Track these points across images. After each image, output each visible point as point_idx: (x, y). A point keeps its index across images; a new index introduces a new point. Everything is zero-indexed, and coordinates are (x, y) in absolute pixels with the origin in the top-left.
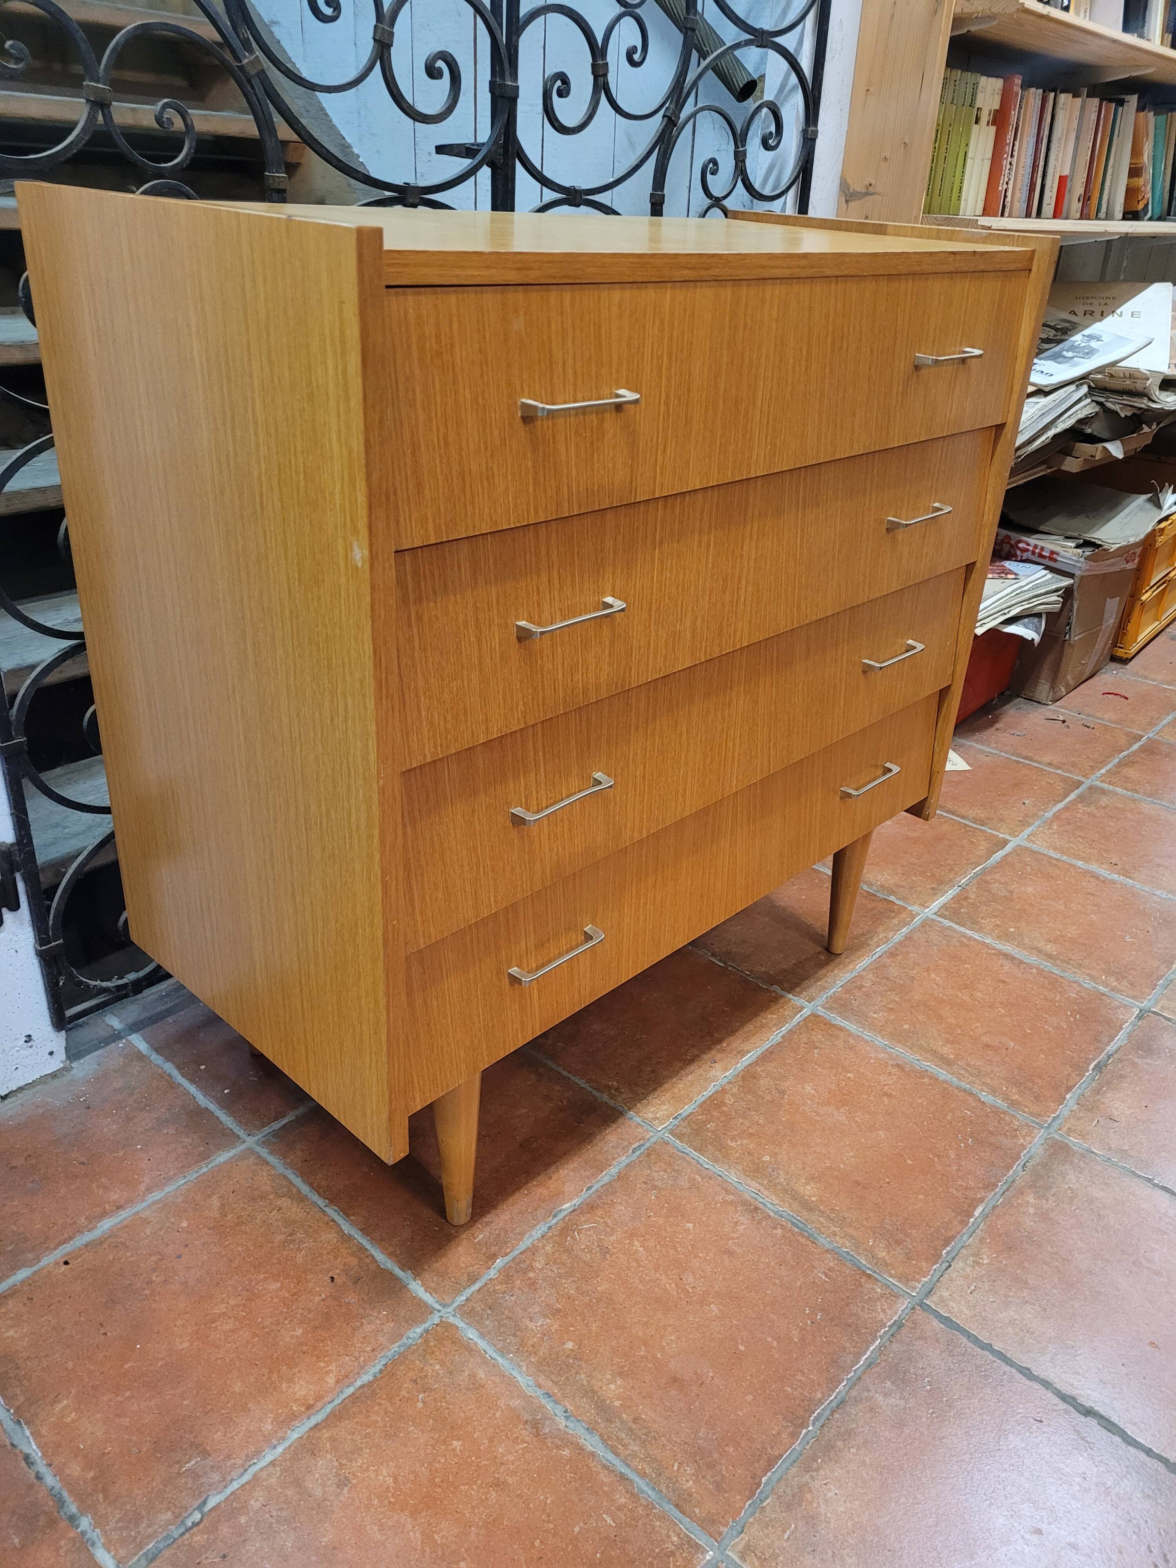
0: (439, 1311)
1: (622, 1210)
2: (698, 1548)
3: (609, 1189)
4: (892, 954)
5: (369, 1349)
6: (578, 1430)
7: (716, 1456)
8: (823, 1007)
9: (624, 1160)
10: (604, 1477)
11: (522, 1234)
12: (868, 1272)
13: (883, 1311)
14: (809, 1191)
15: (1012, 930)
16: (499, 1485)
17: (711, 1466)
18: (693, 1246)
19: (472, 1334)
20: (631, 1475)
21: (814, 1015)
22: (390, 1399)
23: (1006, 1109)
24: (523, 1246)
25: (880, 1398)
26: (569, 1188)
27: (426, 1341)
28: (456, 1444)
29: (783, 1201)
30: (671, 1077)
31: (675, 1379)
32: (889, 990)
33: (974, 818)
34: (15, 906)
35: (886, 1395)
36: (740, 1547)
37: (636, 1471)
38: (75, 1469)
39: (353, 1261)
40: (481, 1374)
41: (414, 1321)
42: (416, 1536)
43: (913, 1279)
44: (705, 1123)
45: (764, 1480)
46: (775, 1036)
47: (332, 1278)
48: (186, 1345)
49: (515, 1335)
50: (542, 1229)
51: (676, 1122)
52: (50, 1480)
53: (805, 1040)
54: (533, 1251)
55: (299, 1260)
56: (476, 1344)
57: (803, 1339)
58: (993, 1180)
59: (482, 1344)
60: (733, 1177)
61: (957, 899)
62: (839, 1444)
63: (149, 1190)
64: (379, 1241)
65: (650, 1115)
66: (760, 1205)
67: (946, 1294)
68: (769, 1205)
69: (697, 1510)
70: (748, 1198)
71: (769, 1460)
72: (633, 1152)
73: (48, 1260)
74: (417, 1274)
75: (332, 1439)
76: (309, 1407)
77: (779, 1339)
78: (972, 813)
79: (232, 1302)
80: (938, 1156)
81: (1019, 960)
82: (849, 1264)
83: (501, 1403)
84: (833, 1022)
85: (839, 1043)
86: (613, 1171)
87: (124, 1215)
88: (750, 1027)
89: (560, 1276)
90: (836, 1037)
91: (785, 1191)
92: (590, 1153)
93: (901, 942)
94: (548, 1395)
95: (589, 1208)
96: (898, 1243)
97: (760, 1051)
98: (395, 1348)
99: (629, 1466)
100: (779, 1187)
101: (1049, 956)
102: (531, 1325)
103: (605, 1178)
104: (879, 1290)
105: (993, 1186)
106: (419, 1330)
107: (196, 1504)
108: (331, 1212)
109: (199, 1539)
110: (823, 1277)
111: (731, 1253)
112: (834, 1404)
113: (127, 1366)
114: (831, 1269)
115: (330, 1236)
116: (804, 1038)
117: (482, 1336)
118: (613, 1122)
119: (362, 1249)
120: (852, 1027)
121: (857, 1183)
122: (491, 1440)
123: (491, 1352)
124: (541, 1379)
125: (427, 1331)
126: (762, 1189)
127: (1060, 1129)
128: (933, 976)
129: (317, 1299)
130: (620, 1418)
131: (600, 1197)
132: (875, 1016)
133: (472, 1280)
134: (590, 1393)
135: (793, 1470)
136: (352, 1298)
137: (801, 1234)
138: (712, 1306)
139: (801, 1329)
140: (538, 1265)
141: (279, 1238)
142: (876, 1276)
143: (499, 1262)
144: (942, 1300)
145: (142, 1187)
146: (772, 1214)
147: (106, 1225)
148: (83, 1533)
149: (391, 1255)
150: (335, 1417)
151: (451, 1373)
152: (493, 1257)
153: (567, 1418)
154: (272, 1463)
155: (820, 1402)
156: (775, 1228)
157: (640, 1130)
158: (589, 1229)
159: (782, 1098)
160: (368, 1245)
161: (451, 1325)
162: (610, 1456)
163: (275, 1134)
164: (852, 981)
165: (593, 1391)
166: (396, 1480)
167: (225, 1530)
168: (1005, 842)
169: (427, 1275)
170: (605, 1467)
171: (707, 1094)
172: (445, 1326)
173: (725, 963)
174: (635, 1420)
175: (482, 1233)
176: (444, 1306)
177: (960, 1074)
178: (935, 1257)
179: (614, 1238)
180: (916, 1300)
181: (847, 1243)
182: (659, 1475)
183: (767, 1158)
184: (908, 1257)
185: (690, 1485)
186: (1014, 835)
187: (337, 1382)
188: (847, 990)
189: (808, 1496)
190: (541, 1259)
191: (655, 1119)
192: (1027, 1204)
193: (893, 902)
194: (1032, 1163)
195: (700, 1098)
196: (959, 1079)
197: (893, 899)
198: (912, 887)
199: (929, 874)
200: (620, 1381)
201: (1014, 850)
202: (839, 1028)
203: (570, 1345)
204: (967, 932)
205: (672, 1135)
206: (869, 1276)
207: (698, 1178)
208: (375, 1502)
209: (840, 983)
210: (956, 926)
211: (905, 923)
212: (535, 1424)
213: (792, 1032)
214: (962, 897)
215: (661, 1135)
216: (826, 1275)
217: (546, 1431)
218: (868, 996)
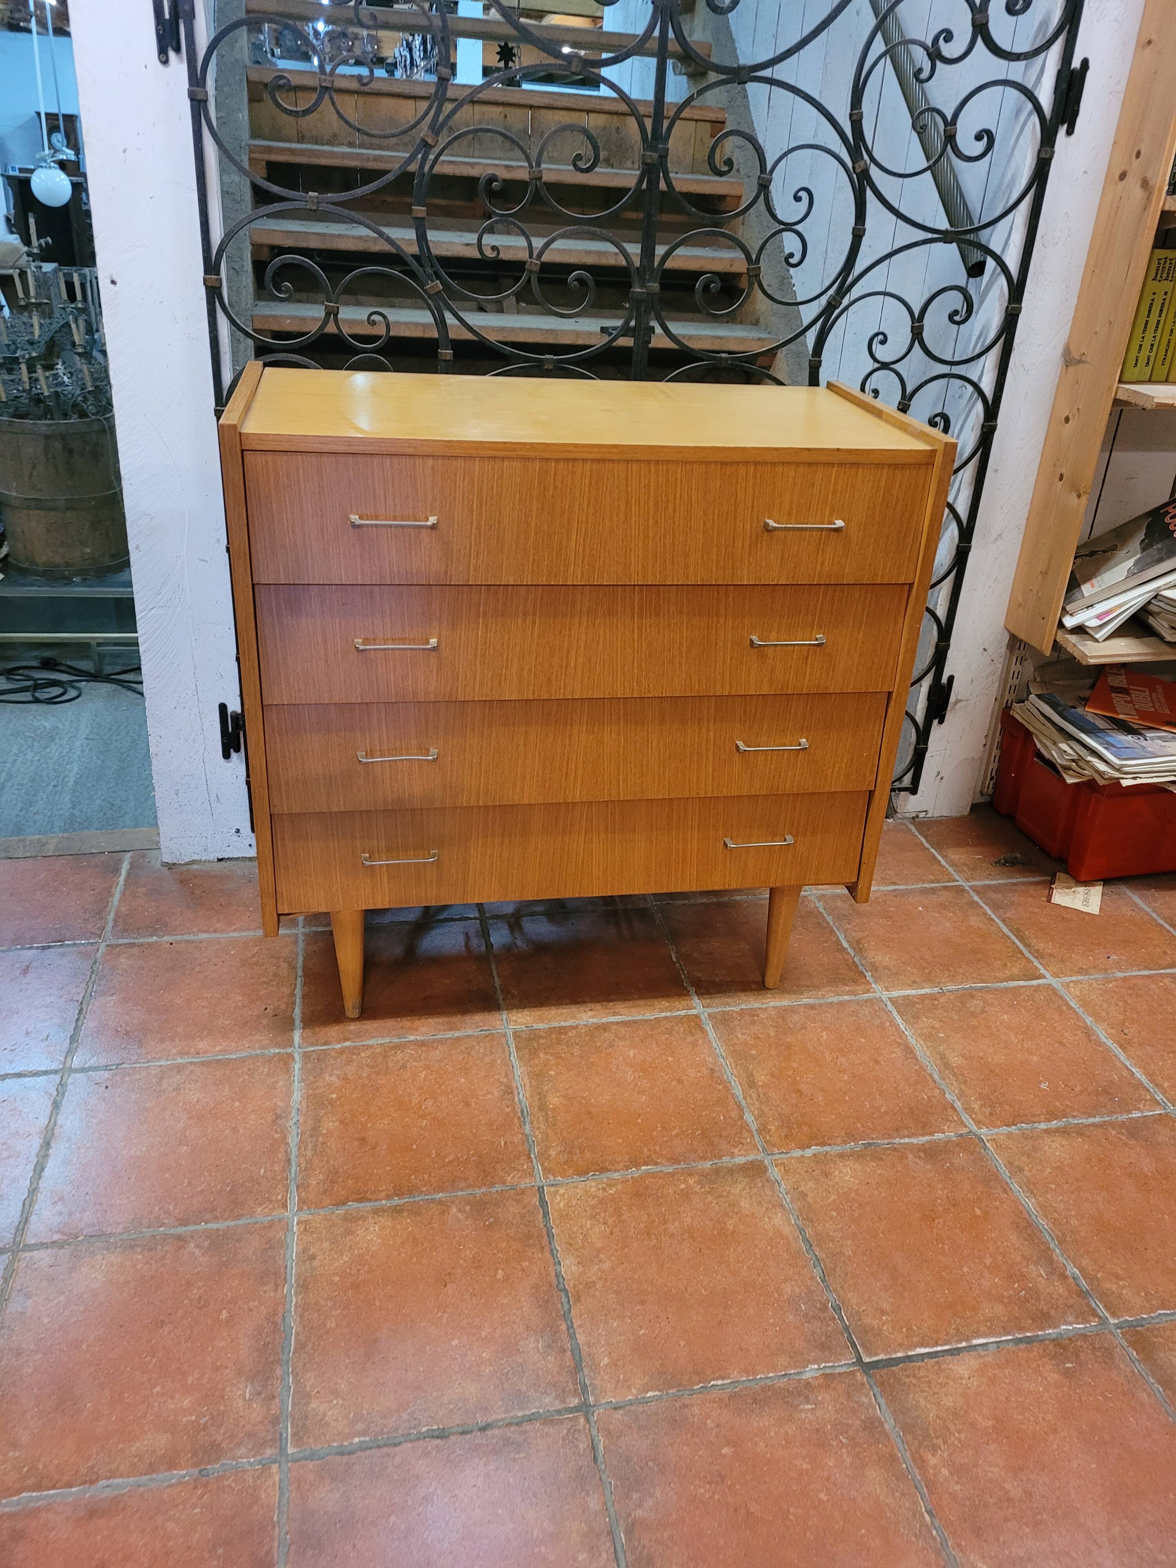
0: (295, 1048)
1: (437, 1054)
2: (285, 1206)
3: (443, 1042)
4: (812, 1007)
5: (247, 1046)
6: (294, 1130)
7: (340, 1180)
8: (709, 1015)
9: (470, 1032)
10: (281, 1155)
11: (373, 1037)
12: (532, 1156)
13: (514, 1177)
14: (554, 1100)
15: (942, 1035)
16: (235, 1130)
17: (333, 1182)
18: (452, 1090)
19: (297, 1066)
20: (294, 1162)
21: (697, 1016)
22: (231, 1070)
23: (754, 1129)
24: (366, 1043)
25: (454, 1210)
26: (424, 1029)
27: (275, 1056)
28: (237, 1103)
29: (532, 1097)
30: (553, 1005)
31: (363, 1139)
32: (774, 1027)
33: (1037, 951)
34: (237, 750)
35: (460, 1211)
36: (303, 1219)
37: (298, 1161)
38: (92, 1024)
39: (283, 1007)
40: (281, 1084)
41: (279, 1046)
42: (180, 1126)
43: (553, 1175)
44: (540, 1037)
45: (349, 1204)
46: (650, 1015)
47: (266, 1009)
48: (180, 1002)
49: (315, 1077)
50: (386, 1040)
51: (525, 1029)
52: (80, 1023)
53: (668, 1026)
54: (369, 1047)
55: (261, 993)
56: (294, 1070)
57: (450, 1162)
58: (682, 1158)
59: (296, 1072)
60: (519, 1071)
61: (923, 997)
62: (405, 1214)
63: (234, 931)
64: (304, 1004)
65: (514, 1018)
66: (516, 1093)
67: (562, 1191)
68: (521, 1095)
69: (304, 1193)
70: (514, 1085)
71: (363, 1198)
72: (480, 1031)
73: (167, 938)
74: (304, 1028)
75: (192, 1071)
76: (198, 1054)
77: (438, 1155)
78: (1041, 946)
79: (216, 995)
80: (663, 1128)
81: (914, 1055)
82: (526, 1146)
83: (274, 1100)
84: (703, 1026)
85: (690, 1039)
86: (457, 1034)
87: (214, 935)
88: (642, 1002)
89: (367, 1065)
90: (692, 1034)
91: (540, 1094)
92: (457, 1019)
93: (831, 1003)
94: (299, 1110)
95: (423, 1044)
96: (570, 1153)
97: (629, 1018)
98: (258, 1052)
99: (297, 1158)
100: (539, 1090)
101: (947, 1065)
102: (327, 1078)
103: (449, 1035)
104: (525, 1167)
105: (677, 1161)
106: (277, 1051)
108: (299, 979)
109: (106, 1076)
110: (503, 1143)
111: (467, 1104)
113: (149, 997)
114: (512, 1142)
115: (286, 990)
116: (669, 1025)
117: (301, 1069)
118: (489, 1011)
119: (294, 1003)
120: (712, 1034)
121: (590, 1113)
122: (252, 1111)
123: (296, 1079)
124: (304, 1102)
125: (279, 1053)
126: (528, 1085)
127: (774, 1160)
128: (824, 1033)
129: (250, 1013)
130: (318, 1138)
131: (433, 1042)
132: (740, 1036)
133: (324, 1044)
134: (318, 1121)
135: (368, 1209)
136: (265, 1022)
137: (519, 1118)
138: (425, 1121)
139: (457, 1157)
140: (363, 1055)
141: (265, 979)
142: (534, 1160)
143: (347, 1044)
144: (556, 1193)
145: (233, 927)
146: (516, 1100)
147: (204, 936)
149: (303, 1013)
150: (203, 1064)
151: (268, 1075)
152: (346, 1039)
153: (295, 1123)
154: (160, 1066)
156: (508, 1107)
157: (498, 1022)
158: (409, 1053)
159: (606, 1049)
160: (297, 1004)
161: (293, 1057)
162: (294, 1149)
163: (316, 933)
164: (754, 1009)
165: (320, 1120)
166: (198, 1101)
167: (118, 1078)
168: (1041, 977)
169: (307, 1031)
170: (286, 1152)
171: (563, 1024)
172: (290, 1056)
173: (678, 961)
174: (322, 1143)
175: (353, 1027)
176: (300, 1047)
177: (750, 1096)
178: (582, 1172)
179: (416, 1064)
180: (541, 1184)
181: (540, 1137)
182: (305, 1170)
183: (552, 1073)
184: (566, 1163)
185: (313, 1182)
186: (1056, 975)
187: (220, 1051)
188: (742, 1013)
189: (361, 1222)
190: (368, 1053)
191: (516, 1022)
192: (685, 1181)
193: (865, 977)
194: (724, 1164)
195: (556, 1024)
196: (745, 1098)
197: (868, 975)
198: (897, 974)
199: (926, 971)
200: (337, 1124)
201: (1039, 985)
202: (703, 1030)
203: (334, 1096)
204: (899, 1020)
205: (513, 1033)
206: (530, 1158)
207: (499, 1061)
208: (181, 1104)
209: (743, 1006)
210: (895, 1013)
211: (854, 993)
212: (278, 1117)
213: (666, 1018)
214: (932, 997)
215: (507, 1030)
216: (506, 1143)
217: (280, 1122)
218: (753, 1022)
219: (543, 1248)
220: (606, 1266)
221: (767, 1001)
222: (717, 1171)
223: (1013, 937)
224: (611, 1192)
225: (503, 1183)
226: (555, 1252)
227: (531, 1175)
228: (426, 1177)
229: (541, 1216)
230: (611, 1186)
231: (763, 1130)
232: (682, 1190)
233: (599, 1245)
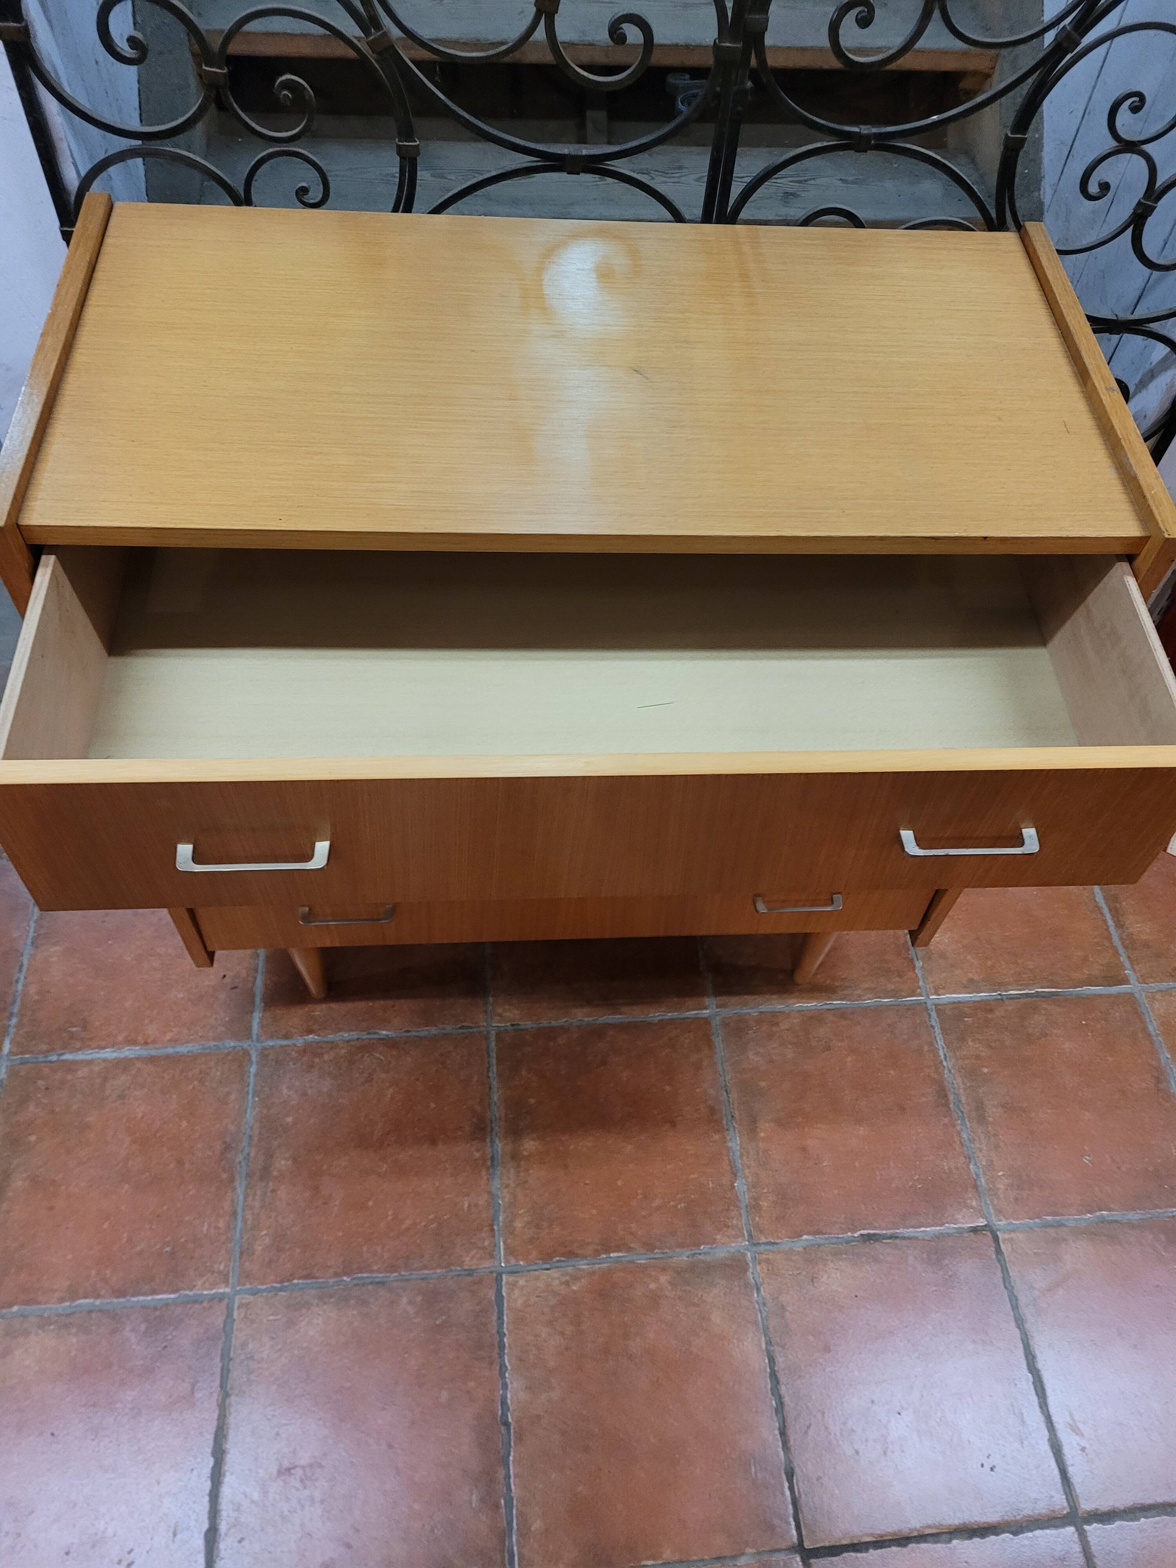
0: (252, 1041)
1: (408, 1062)
3: (416, 1042)
4: (842, 1014)
5: (200, 1034)
6: (242, 1169)
7: (287, 1246)
8: (722, 1019)
9: (448, 1028)
10: (227, 1205)
11: (340, 1030)
12: (495, 1227)
13: (472, 1258)
15: (987, 1070)
16: (180, 1163)
17: (280, 1250)
19: (253, 1069)
20: (239, 1217)
21: (707, 1021)
22: (182, 1071)
23: (743, 1206)
24: (331, 1038)
25: (405, 1300)
26: (397, 1020)
27: (229, 1054)
28: (184, 1124)
32: (794, 1045)
33: (1131, 937)
35: (410, 1302)
36: (244, 1301)
37: (243, 1217)
38: (33, 989)
39: (244, 973)
40: (233, 1097)
41: (236, 1036)
42: (123, 1153)
43: (515, 1257)
44: (526, 1043)
45: (295, 1281)
46: (656, 1016)
47: (225, 976)
48: (129, 959)
49: (270, 1089)
50: (354, 1035)
51: (510, 1028)
52: (20, 987)
54: (333, 1045)
56: (249, 1077)
57: (408, 1229)
58: (658, 1244)
59: (252, 1079)
60: (496, 1096)
62: (352, 1302)
65: (500, 1011)
66: (489, 1129)
67: (522, 1282)
68: (493, 1133)
69: (247, 1264)
71: (309, 1275)
72: (460, 1028)
74: (264, 1011)
75: (139, 1071)
76: (146, 1043)
78: (1137, 927)
79: (170, 951)
80: (645, 1196)
81: (949, 1100)
82: (490, 1211)
83: (225, 1121)
84: (713, 1038)
85: (694, 1057)
86: (435, 1031)
90: (698, 1050)
92: (437, 1006)
93: (867, 1009)
94: (250, 1137)
95: (393, 1044)
96: (538, 1226)
97: (629, 1019)
98: (213, 1043)
99: (243, 1211)
100: (514, 1127)
102: (284, 1091)
104: (486, 1243)
105: (651, 1248)
106: (232, 1044)
107: (60, 1052)
109: (46, 1071)
110: (466, 1205)
112: (378, 1280)
113: (98, 950)
114: (477, 1205)
116: (673, 1034)
117: (256, 1075)
118: (473, 996)
120: (720, 1050)
122: (200, 1136)
123: (250, 1089)
124: (257, 1125)
125: (235, 1048)
127: (758, 1253)
128: (850, 1058)
129: (207, 983)
131: (406, 1042)
133: (286, 1037)
134: (270, 1156)
135: (313, 1292)
136: (222, 996)
137: (487, 1168)
138: (385, 1166)
139: (414, 1223)
140: (326, 1057)
142: (497, 1233)
143: (310, 1037)
144: (514, 1284)
148: (9, 1026)
149: (265, 987)
150: (152, 1059)
151: (221, 1083)
152: (310, 1031)
153: (245, 1158)
154: (105, 1060)
155: (372, 1271)
156: (477, 1151)
157: (481, 1015)
158: (377, 1058)
159: (597, 1067)
160: (260, 970)
161: (249, 1055)
162: (241, 1198)
164: (774, 1014)
165: (272, 1157)
166: (143, 1117)
167: (58, 1076)
168: (1125, 981)
169: (268, 1014)
170: (232, 1201)
171: (554, 1023)
172: (246, 1053)
175: (319, 1012)
176: (258, 1040)
177: (748, 1153)
178: (547, 1257)
179: (383, 1076)
180: (499, 1269)
181: (507, 1200)
182: (252, 1229)
183: (532, 1101)
184: (531, 1240)
185: (259, 1249)
186: (1143, 979)
187: (170, 1041)
188: (760, 1020)
189: (304, 1311)
190: (332, 1054)
191: (500, 1015)
192: (656, 1279)
193: (914, 968)
194: (702, 1257)
195: (545, 1023)
196: (741, 1156)
197: (919, 964)
198: (952, 966)
199: (989, 963)
200: (290, 1163)
201: (1118, 995)
202: (711, 1046)
203: (289, 1120)
204: (940, 1043)
205: (497, 1034)
206: (492, 1230)
207: (476, 1078)
208: (124, 1120)
209: (763, 1008)
210: (938, 1030)
211: (894, 994)
212: (227, 1148)
213: (671, 1021)
214: (986, 1007)
215: (490, 1028)
216: (469, 1206)
217: (229, 1156)
218: (771, 1036)
219: (491, 1363)
220: (555, 1395)
221: (791, 1001)
222: (692, 1268)
223: (1106, 911)
224: (574, 1288)
225: (461, 1264)
226: (504, 1369)
227: (492, 1256)
228: (379, 1249)
229: (495, 1318)
230: (575, 1279)
231: (755, 1207)
232: (651, 1291)
233: (552, 1364)
